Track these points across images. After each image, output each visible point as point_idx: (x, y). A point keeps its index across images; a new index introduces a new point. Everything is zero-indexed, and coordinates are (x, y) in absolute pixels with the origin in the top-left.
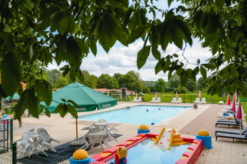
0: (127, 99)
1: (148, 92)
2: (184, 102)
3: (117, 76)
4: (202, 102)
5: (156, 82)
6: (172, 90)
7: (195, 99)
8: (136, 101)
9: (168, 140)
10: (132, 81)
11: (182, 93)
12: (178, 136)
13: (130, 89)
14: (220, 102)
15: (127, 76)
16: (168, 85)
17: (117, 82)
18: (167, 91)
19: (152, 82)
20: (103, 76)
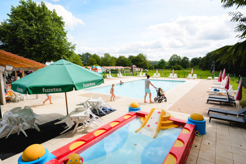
0: (135, 74)
1: (152, 69)
2: (179, 77)
3: (131, 57)
4: (193, 77)
5: (159, 62)
6: (170, 68)
7: (188, 75)
8: (141, 76)
9: (156, 123)
10: (141, 61)
11: (178, 70)
12: (168, 118)
13: (138, 66)
14: (209, 77)
15: (138, 57)
16: (168, 64)
17: (130, 62)
18: (167, 68)
19: (156, 62)
20: (120, 57)
